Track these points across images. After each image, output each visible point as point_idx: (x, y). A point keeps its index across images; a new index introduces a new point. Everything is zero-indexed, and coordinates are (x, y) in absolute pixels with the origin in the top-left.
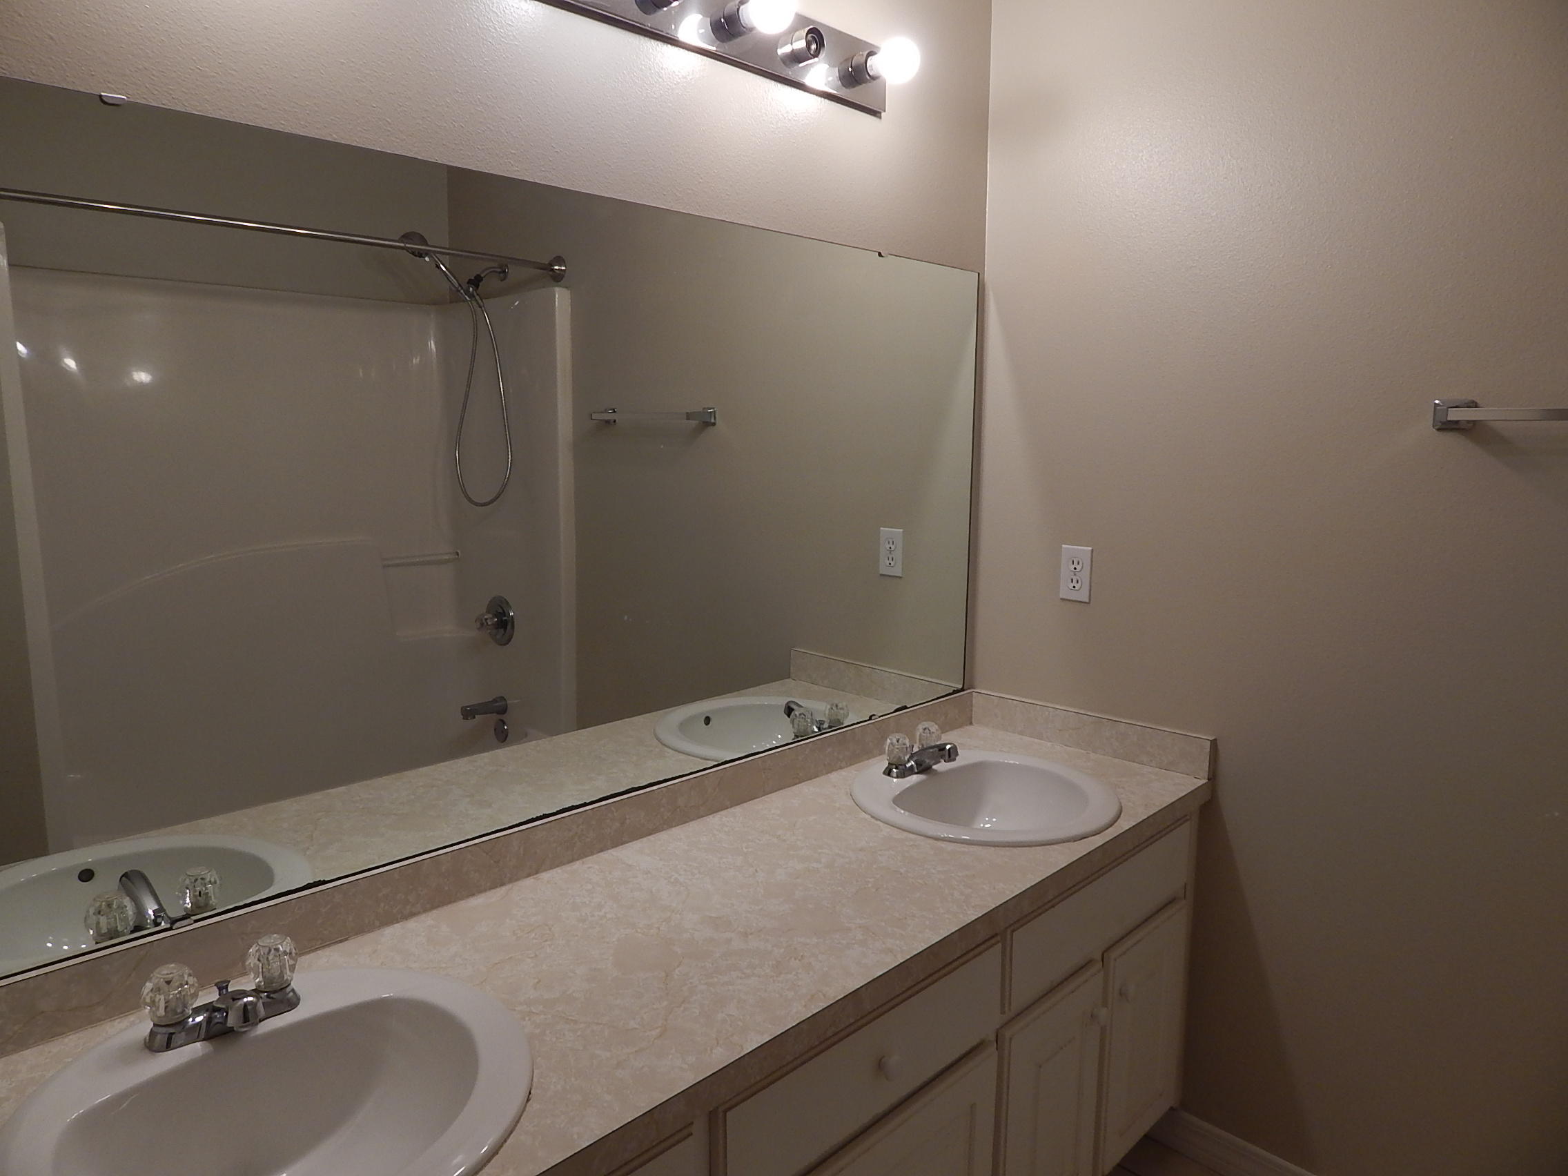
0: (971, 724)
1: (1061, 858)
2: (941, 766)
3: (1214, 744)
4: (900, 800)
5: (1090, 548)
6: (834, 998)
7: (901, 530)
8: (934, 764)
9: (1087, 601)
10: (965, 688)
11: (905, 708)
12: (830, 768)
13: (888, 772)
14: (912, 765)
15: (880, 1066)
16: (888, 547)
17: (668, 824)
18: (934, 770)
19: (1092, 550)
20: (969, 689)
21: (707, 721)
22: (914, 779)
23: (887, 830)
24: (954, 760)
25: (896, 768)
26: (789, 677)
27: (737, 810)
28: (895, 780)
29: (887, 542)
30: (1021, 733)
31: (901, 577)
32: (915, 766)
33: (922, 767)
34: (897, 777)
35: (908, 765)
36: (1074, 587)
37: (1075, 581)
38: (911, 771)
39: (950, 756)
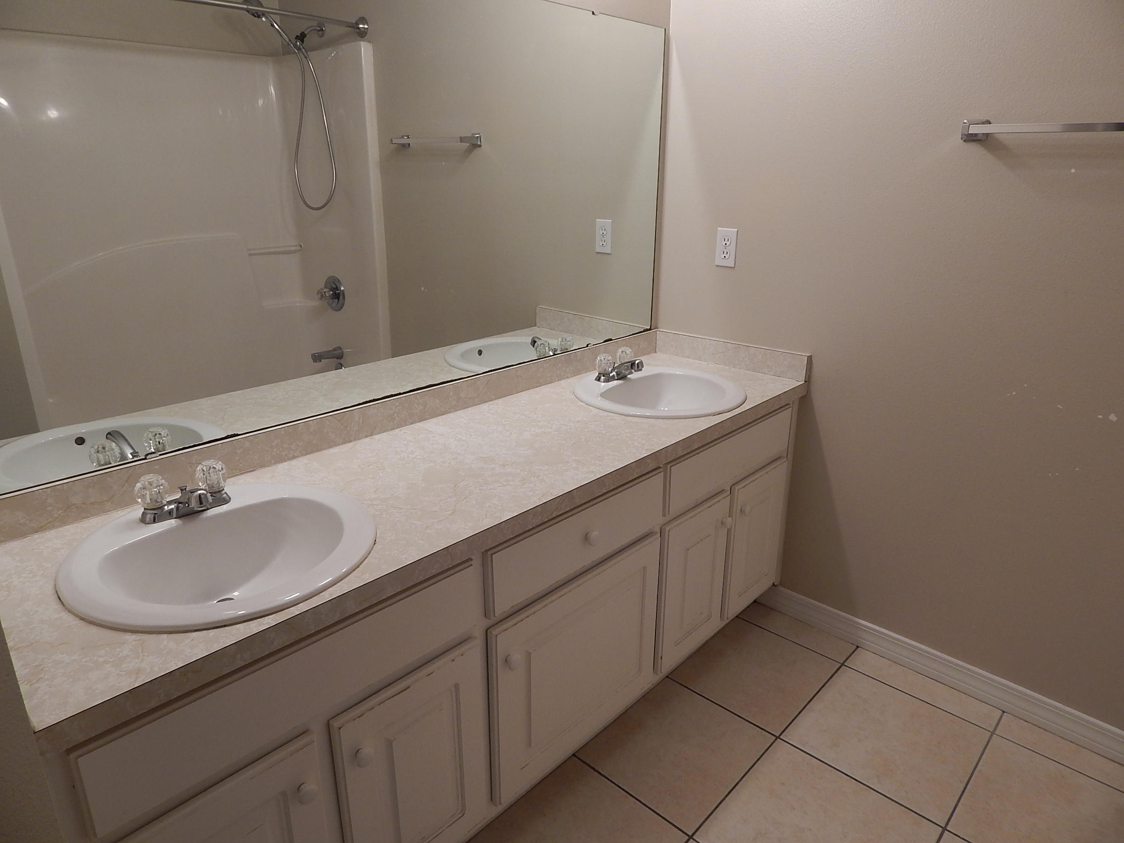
0: (656, 352)
1: (704, 424)
2: (635, 375)
3: (810, 359)
4: (605, 395)
5: (736, 230)
6: (557, 495)
7: (611, 221)
8: (629, 374)
9: (733, 266)
10: (652, 328)
11: (611, 340)
12: (560, 378)
13: (598, 379)
14: (614, 375)
15: (586, 538)
16: (601, 232)
17: (455, 409)
18: (628, 378)
19: (738, 231)
20: (654, 329)
21: (480, 352)
22: (615, 383)
23: (595, 411)
24: (641, 370)
25: (604, 376)
26: (536, 326)
27: (500, 401)
28: (603, 384)
29: (601, 229)
30: (688, 357)
31: (610, 254)
32: (616, 375)
33: (620, 376)
34: (604, 382)
35: (611, 375)
36: (725, 257)
37: (725, 253)
38: (613, 378)
39: (638, 368)
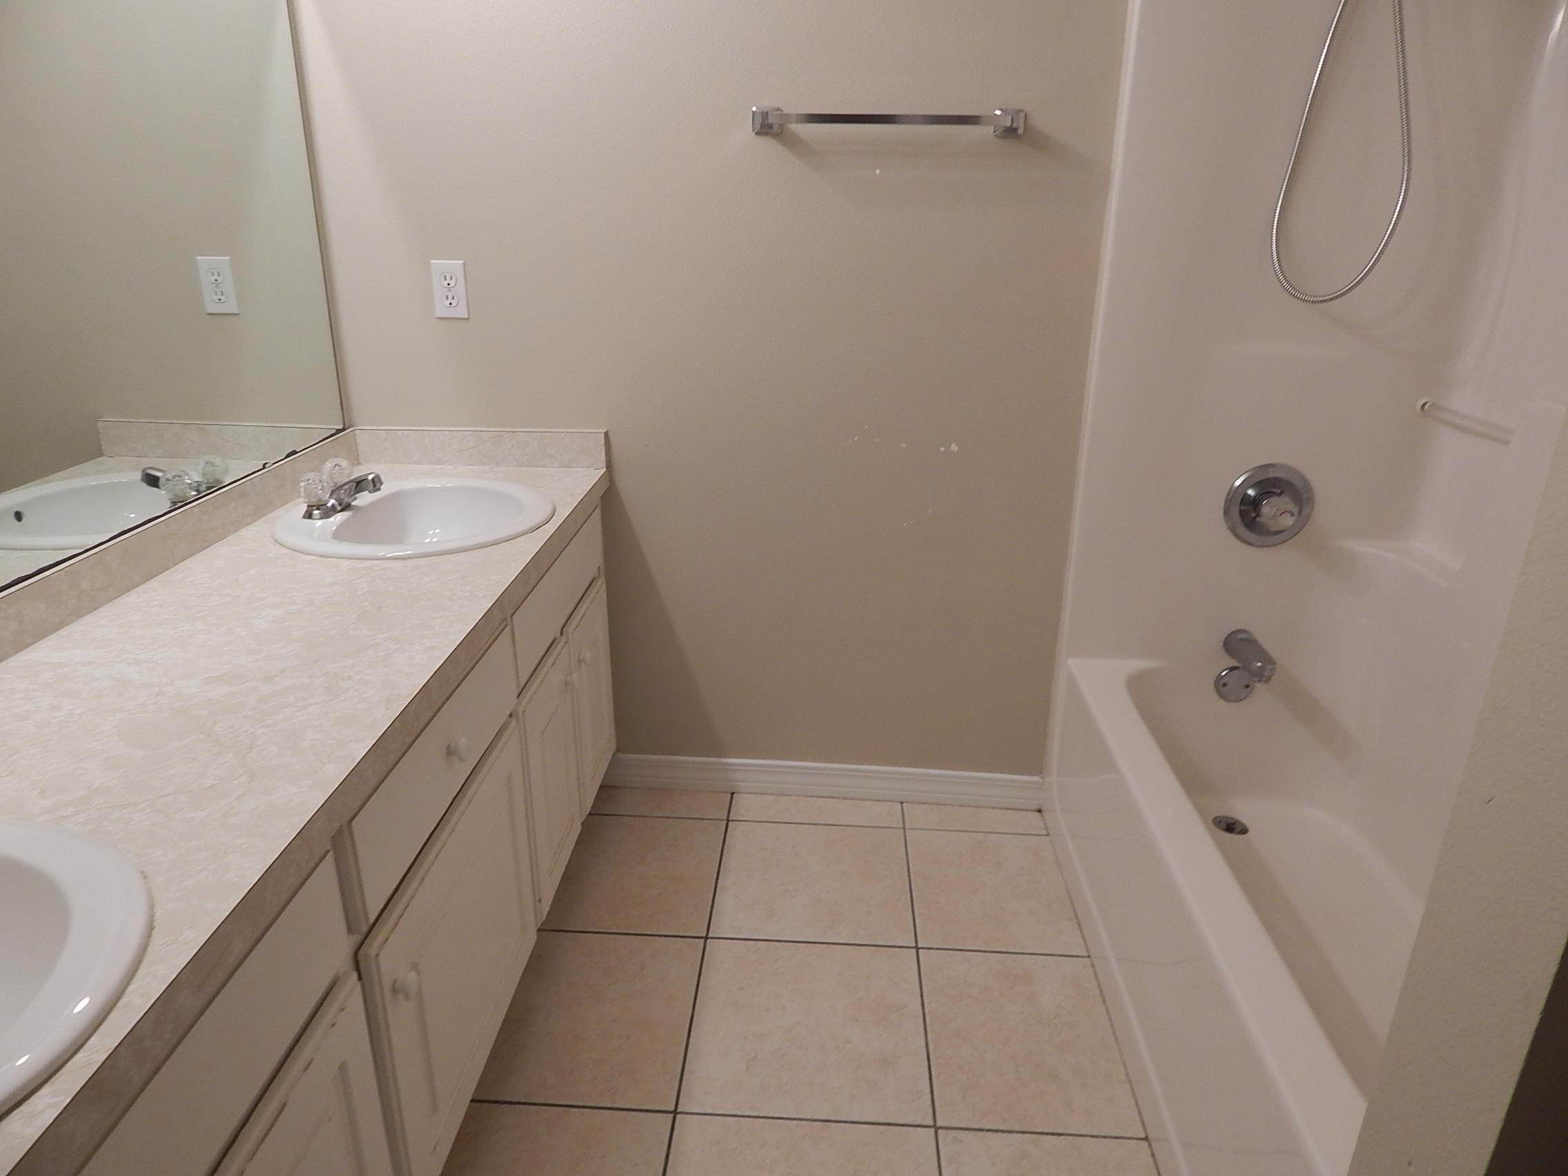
0: (359, 464)
2: (364, 499)
3: (606, 434)
4: (338, 535)
5: (461, 262)
6: (411, 694)
7: (228, 258)
8: (352, 501)
9: (467, 316)
10: (346, 427)
11: (294, 452)
12: (238, 525)
13: (309, 515)
14: (333, 504)
16: (213, 279)
17: (77, 613)
18: (354, 506)
19: (464, 263)
20: (349, 428)
21: (19, 516)
22: (339, 517)
23: (346, 564)
24: (379, 489)
25: (318, 509)
26: (102, 455)
27: (153, 584)
28: (319, 523)
29: (210, 274)
30: (418, 463)
31: (238, 314)
32: (337, 503)
33: (343, 506)
34: (321, 518)
35: (329, 505)
36: (451, 304)
37: (450, 298)
38: (334, 510)
39: (375, 486)
